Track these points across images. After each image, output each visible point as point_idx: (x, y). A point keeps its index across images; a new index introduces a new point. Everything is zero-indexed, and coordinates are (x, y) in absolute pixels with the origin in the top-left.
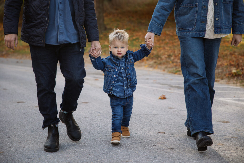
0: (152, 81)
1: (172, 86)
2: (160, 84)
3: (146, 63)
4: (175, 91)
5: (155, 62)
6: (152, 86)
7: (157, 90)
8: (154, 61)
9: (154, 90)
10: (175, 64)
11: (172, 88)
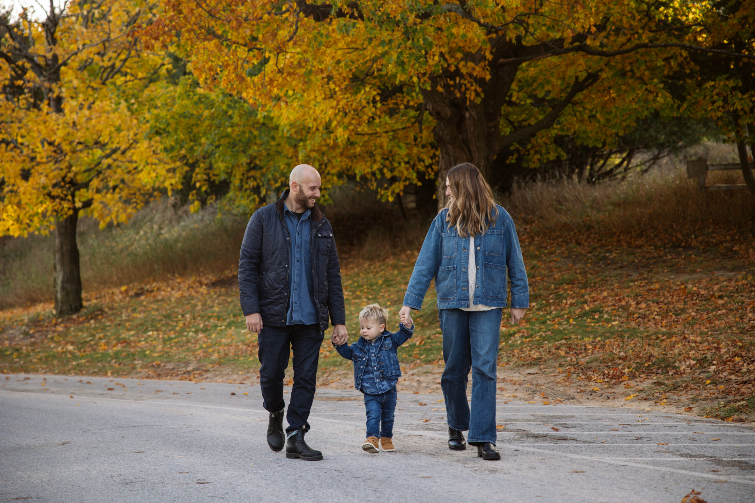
0: (653, 445)
1: (720, 462)
2: (682, 455)
3: (627, 386)
4: (733, 478)
5: (658, 384)
6: (655, 463)
7: (672, 474)
8: (655, 378)
9: (663, 477)
10: (722, 387)
11: (720, 468)
